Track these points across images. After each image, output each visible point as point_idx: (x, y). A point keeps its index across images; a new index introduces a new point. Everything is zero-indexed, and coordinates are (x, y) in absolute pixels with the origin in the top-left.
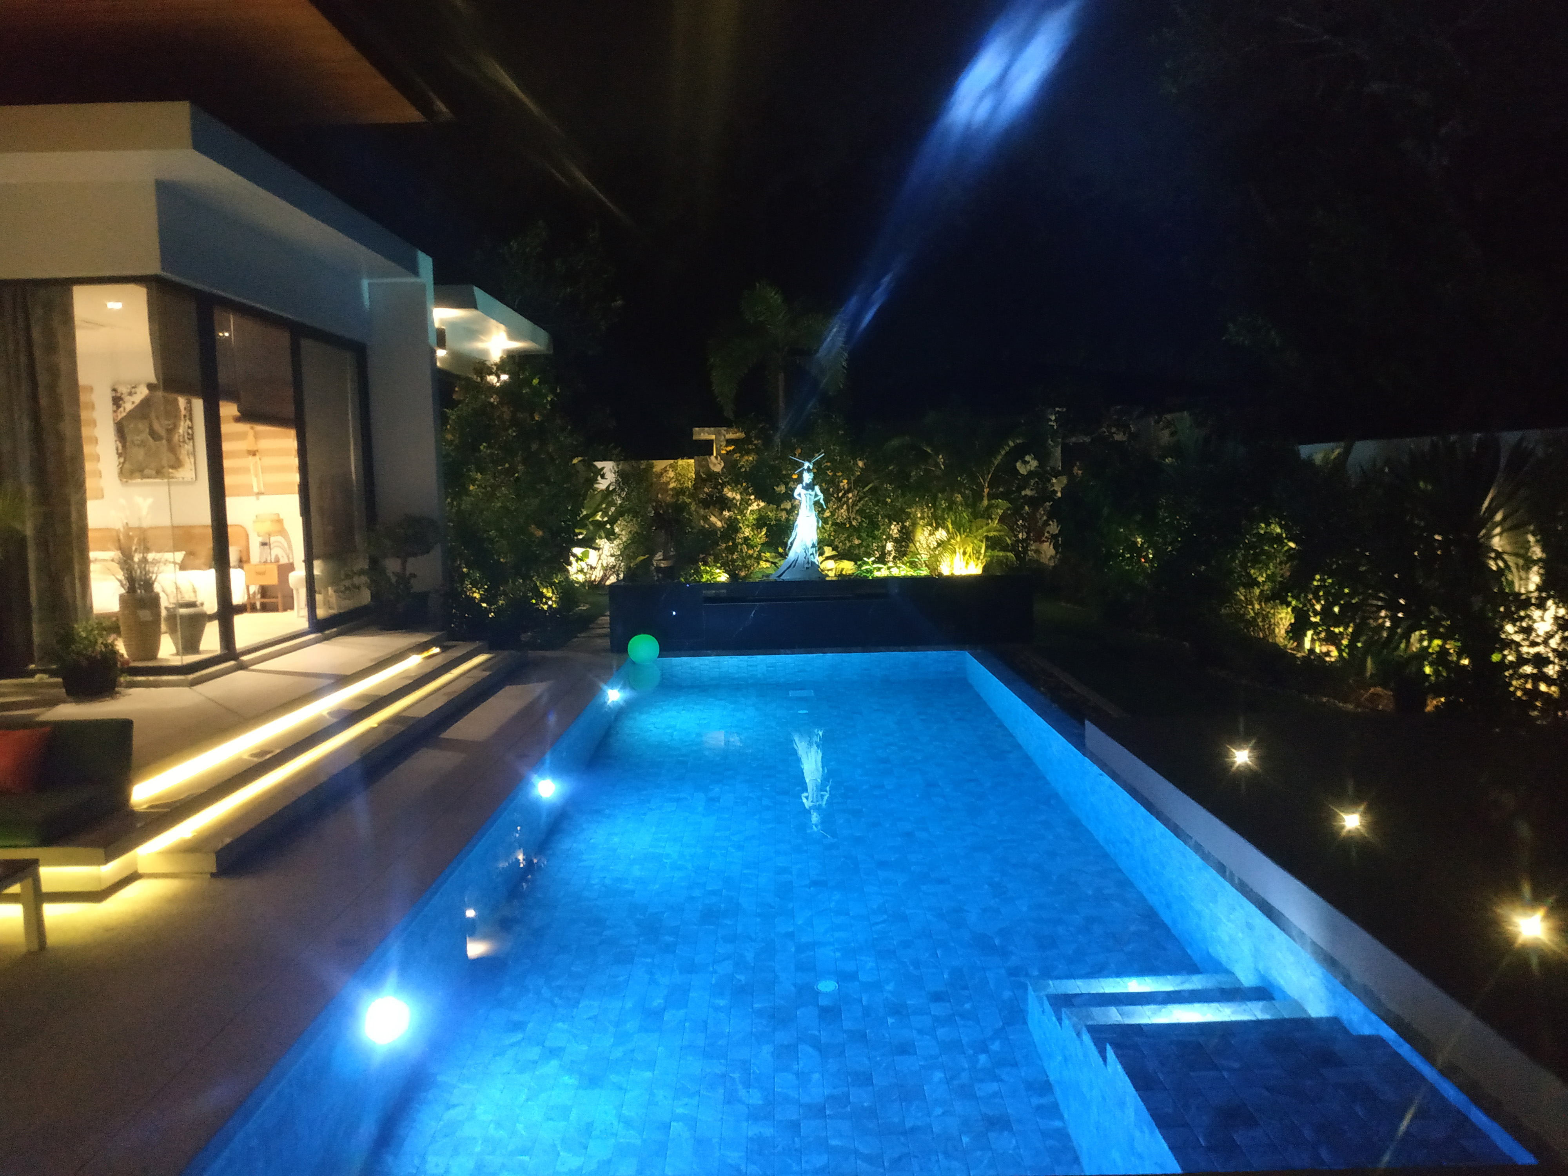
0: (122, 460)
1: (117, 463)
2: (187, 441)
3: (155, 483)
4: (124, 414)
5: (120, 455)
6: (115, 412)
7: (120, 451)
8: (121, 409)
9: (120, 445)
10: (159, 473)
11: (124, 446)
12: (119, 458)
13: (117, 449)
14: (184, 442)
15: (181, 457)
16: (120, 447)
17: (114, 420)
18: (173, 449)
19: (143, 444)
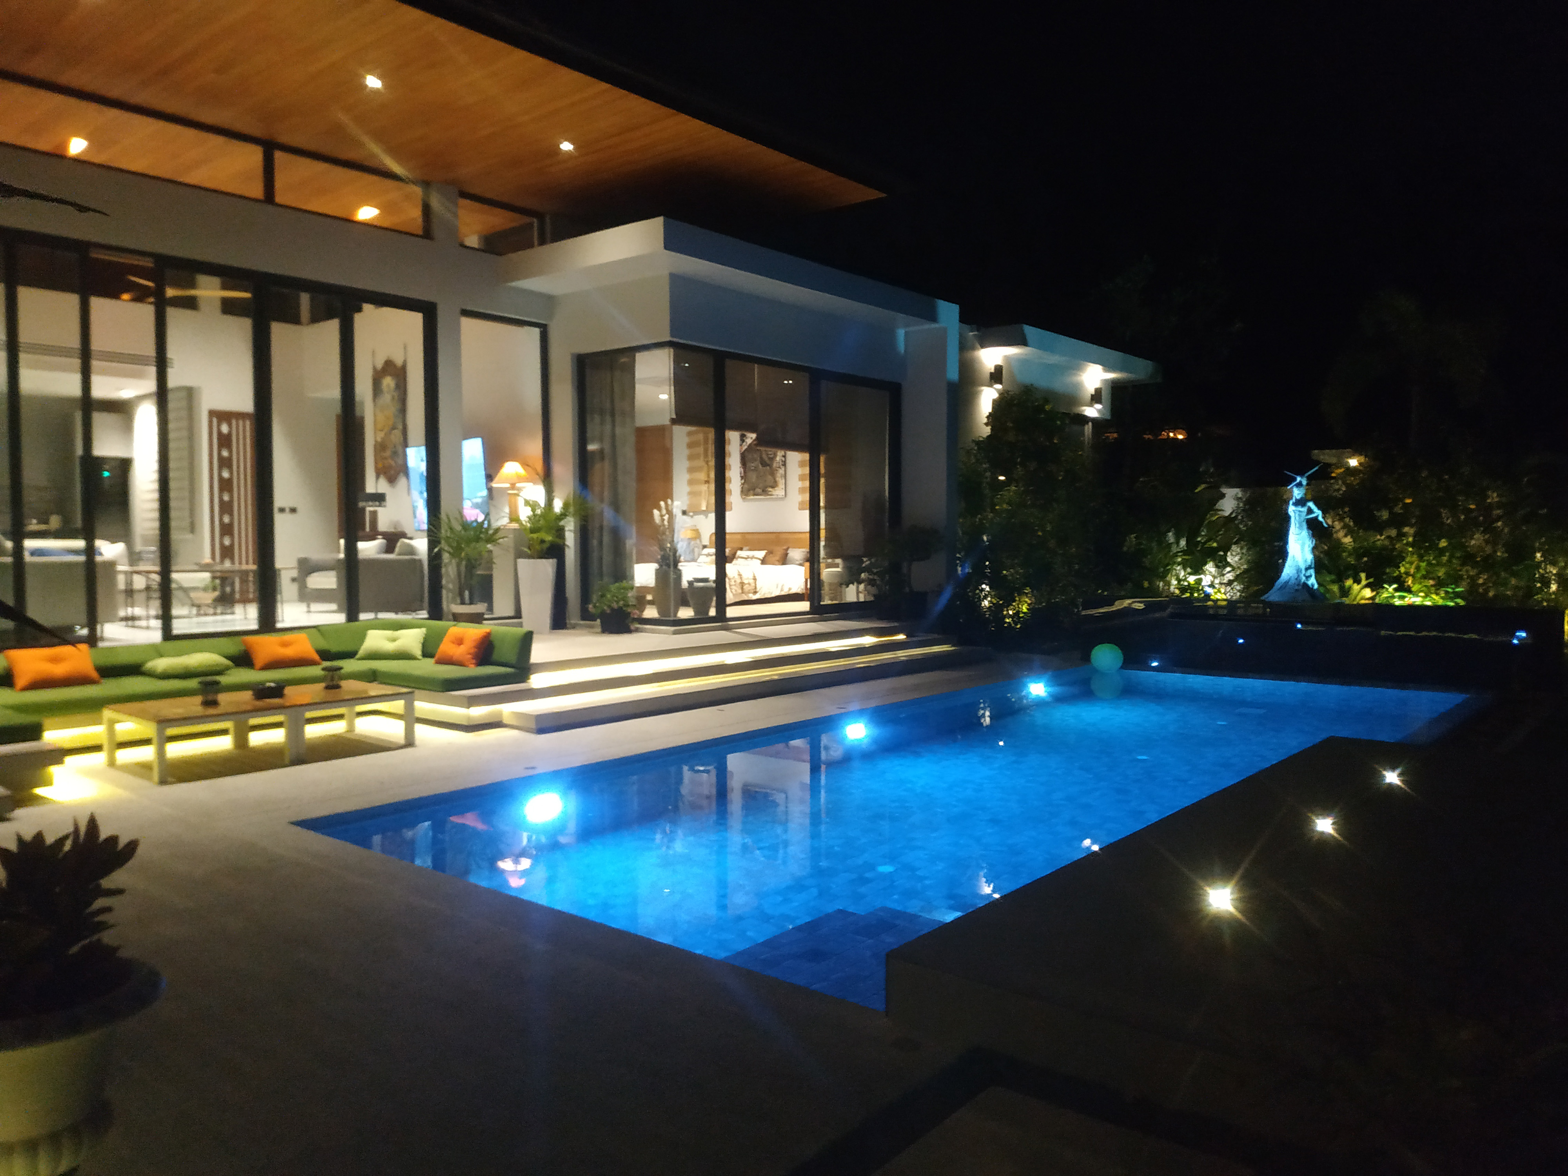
0: (743, 481)
1: (740, 484)
2: (781, 467)
3: (761, 499)
4: (746, 447)
5: (742, 478)
6: (741, 445)
7: (742, 475)
8: (744, 444)
9: (742, 470)
10: (765, 492)
11: (745, 472)
12: (741, 479)
13: (741, 474)
14: (779, 467)
15: (777, 479)
16: (743, 472)
17: (740, 451)
18: (773, 473)
19: (756, 469)
